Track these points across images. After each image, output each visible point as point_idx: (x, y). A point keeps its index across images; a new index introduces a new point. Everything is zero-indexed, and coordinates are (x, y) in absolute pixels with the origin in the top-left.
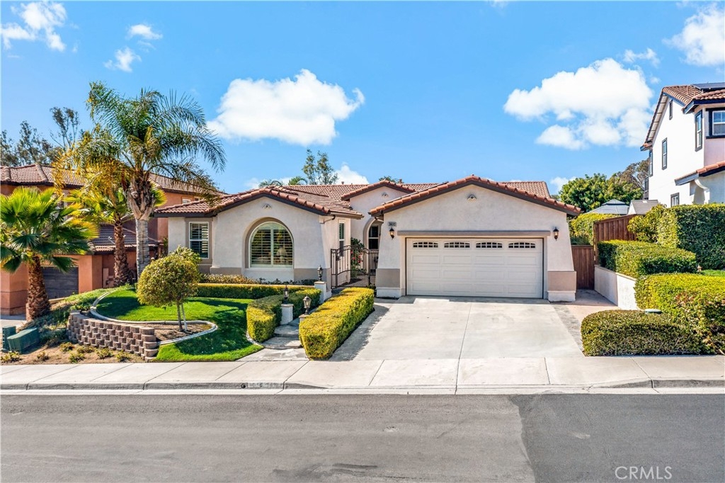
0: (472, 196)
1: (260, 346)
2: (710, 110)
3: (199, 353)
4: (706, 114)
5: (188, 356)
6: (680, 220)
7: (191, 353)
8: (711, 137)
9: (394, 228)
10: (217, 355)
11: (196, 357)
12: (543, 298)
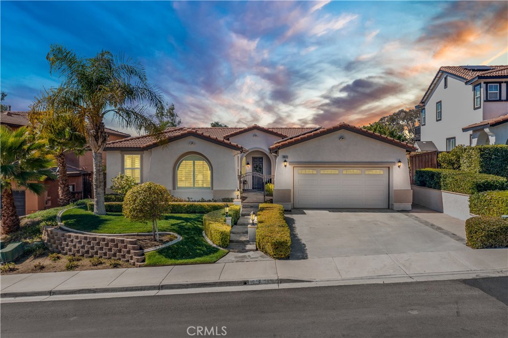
0: (342, 138)
1: (226, 250)
2: (486, 83)
3: (181, 258)
4: (483, 85)
5: (173, 261)
6: (481, 155)
7: (174, 257)
8: (487, 100)
9: (286, 160)
10: (197, 259)
11: (180, 261)
12: (389, 208)
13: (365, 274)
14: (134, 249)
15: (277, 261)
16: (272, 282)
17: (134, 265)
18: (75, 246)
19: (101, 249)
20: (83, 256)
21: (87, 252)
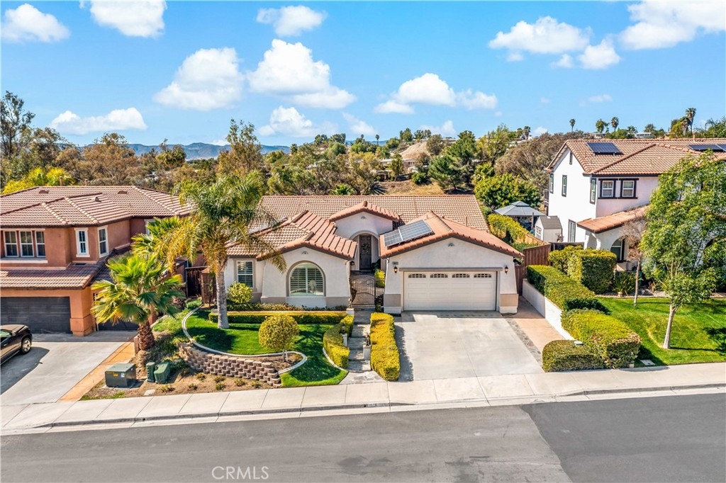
0: (451, 245)
1: (346, 371)
2: (601, 180)
3: (311, 380)
4: (598, 182)
5: (304, 383)
6: (583, 264)
7: (304, 379)
8: (601, 198)
9: (397, 266)
10: (324, 381)
11: (310, 383)
12: (496, 310)
13: (455, 398)
14: (271, 372)
15: (389, 382)
16: (385, 405)
17: (272, 385)
18: (216, 367)
19: (241, 370)
20: (224, 375)
21: (229, 372)
